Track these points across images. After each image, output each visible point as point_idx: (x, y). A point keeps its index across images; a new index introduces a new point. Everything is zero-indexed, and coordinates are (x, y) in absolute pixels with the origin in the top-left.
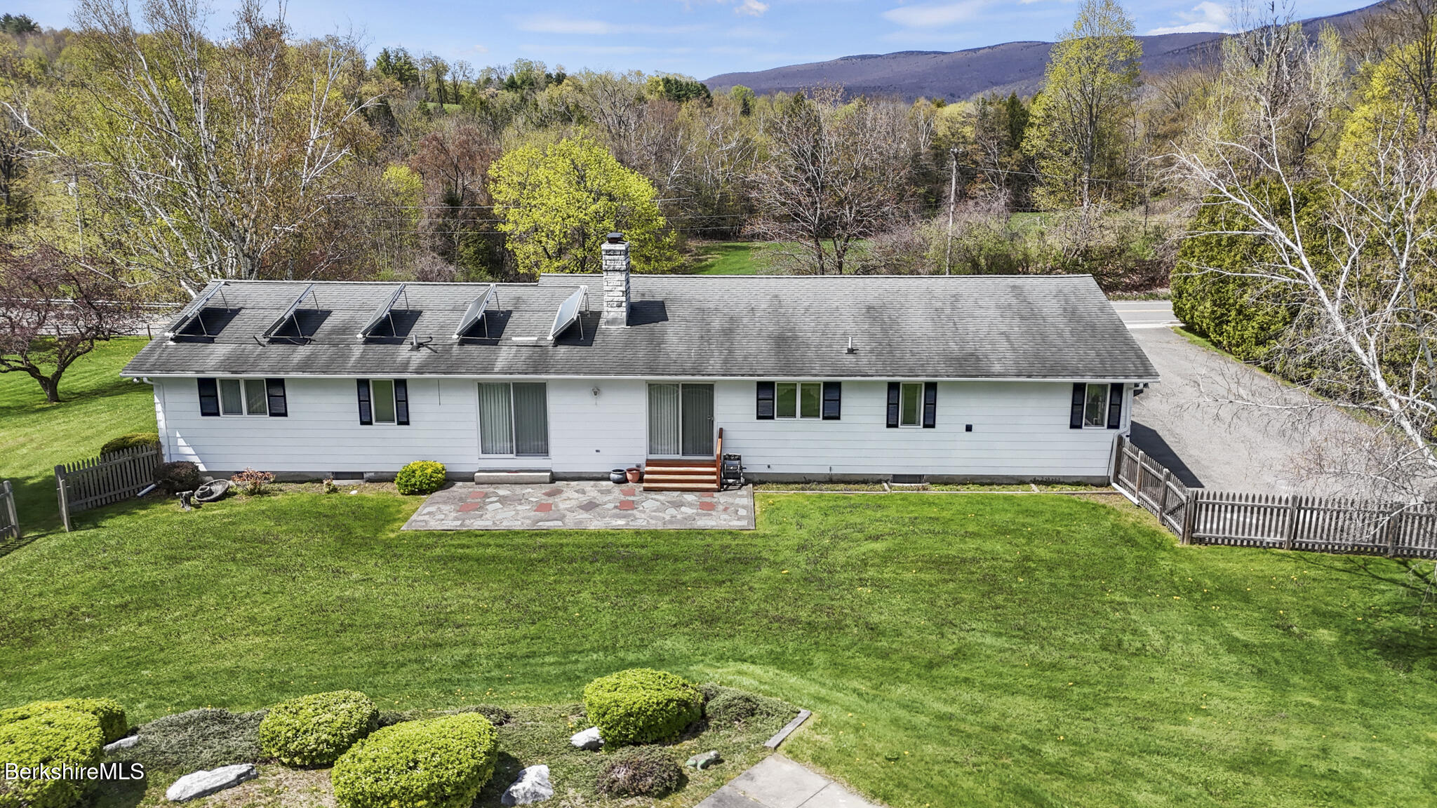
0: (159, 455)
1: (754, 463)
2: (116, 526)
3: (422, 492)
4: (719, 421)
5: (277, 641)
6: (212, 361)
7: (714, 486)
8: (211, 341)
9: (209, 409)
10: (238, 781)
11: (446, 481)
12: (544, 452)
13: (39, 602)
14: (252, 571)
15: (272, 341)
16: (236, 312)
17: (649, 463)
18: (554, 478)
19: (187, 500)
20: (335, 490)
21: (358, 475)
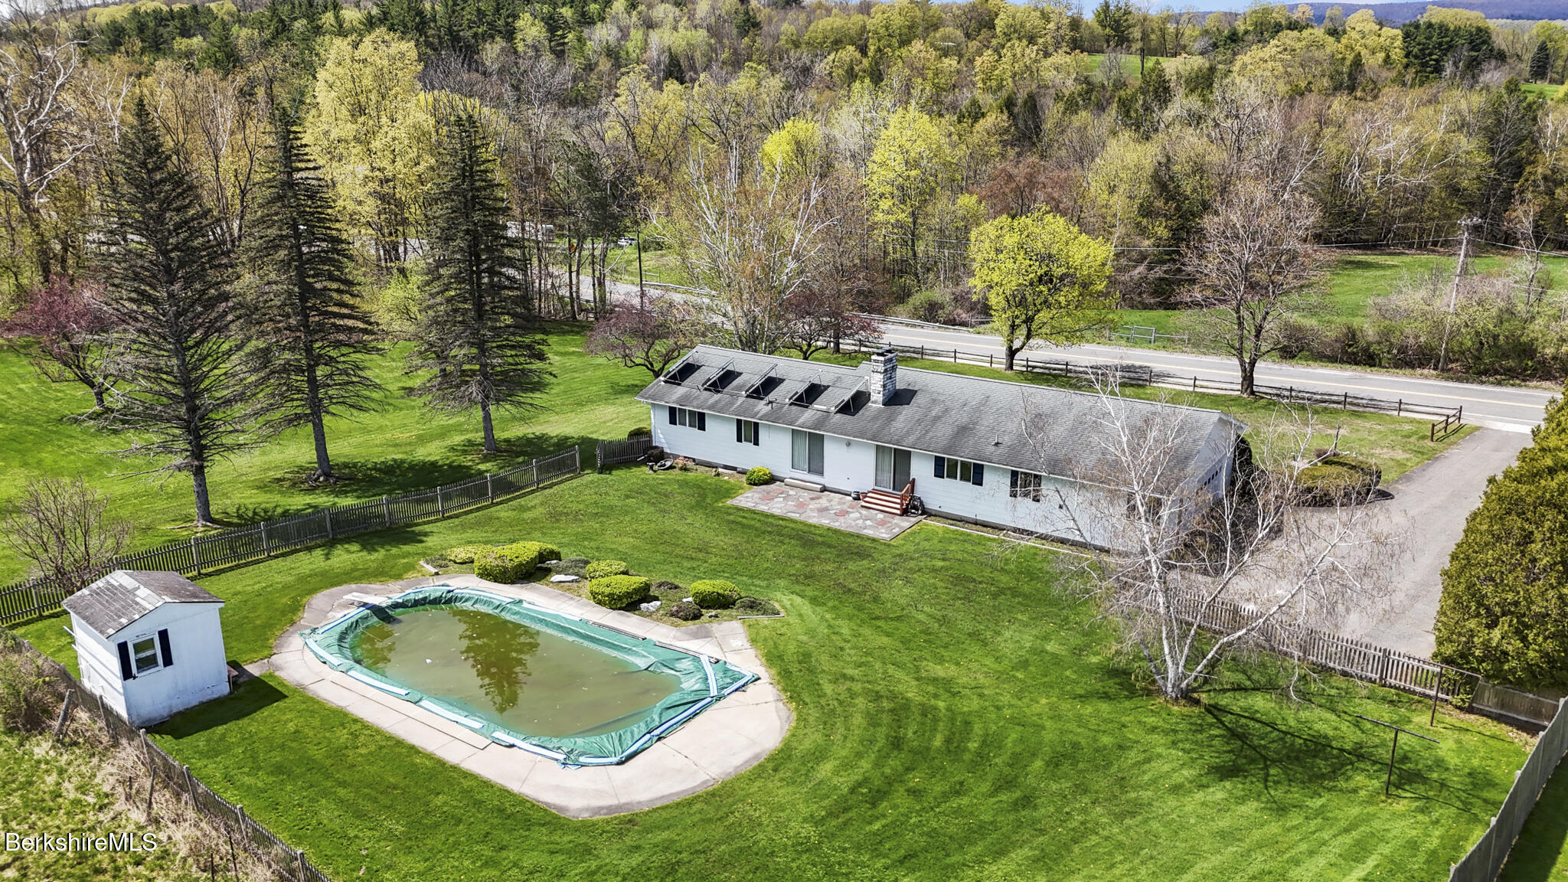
0: (650, 441)
1: (931, 504)
2: (618, 474)
3: (755, 484)
4: (913, 475)
5: (637, 542)
6: (675, 397)
7: (898, 512)
8: (679, 385)
9: (673, 421)
10: (572, 581)
11: (772, 479)
12: (821, 473)
13: (570, 505)
14: (652, 509)
15: (706, 389)
16: (699, 367)
17: (874, 491)
18: (824, 489)
19: (651, 468)
20: (718, 475)
21: (734, 469)
